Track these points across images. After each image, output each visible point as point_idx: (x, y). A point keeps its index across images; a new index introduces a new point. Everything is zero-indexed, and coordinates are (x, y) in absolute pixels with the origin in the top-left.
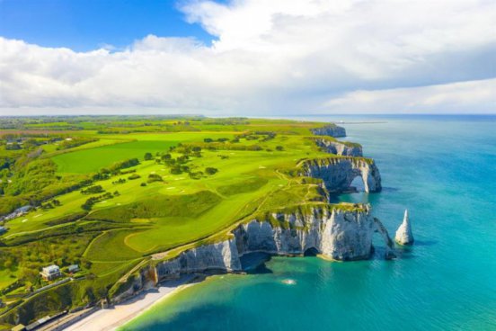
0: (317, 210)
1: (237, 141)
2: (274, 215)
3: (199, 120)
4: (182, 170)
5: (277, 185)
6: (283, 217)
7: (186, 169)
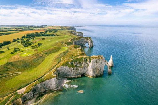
0: (85, 59)
1: (46, 33)
2: (69, 63)
3: (32, 26)
4: (28, 45)
5: (65, 49)
6: (73, 63)
7: (30, 44)
